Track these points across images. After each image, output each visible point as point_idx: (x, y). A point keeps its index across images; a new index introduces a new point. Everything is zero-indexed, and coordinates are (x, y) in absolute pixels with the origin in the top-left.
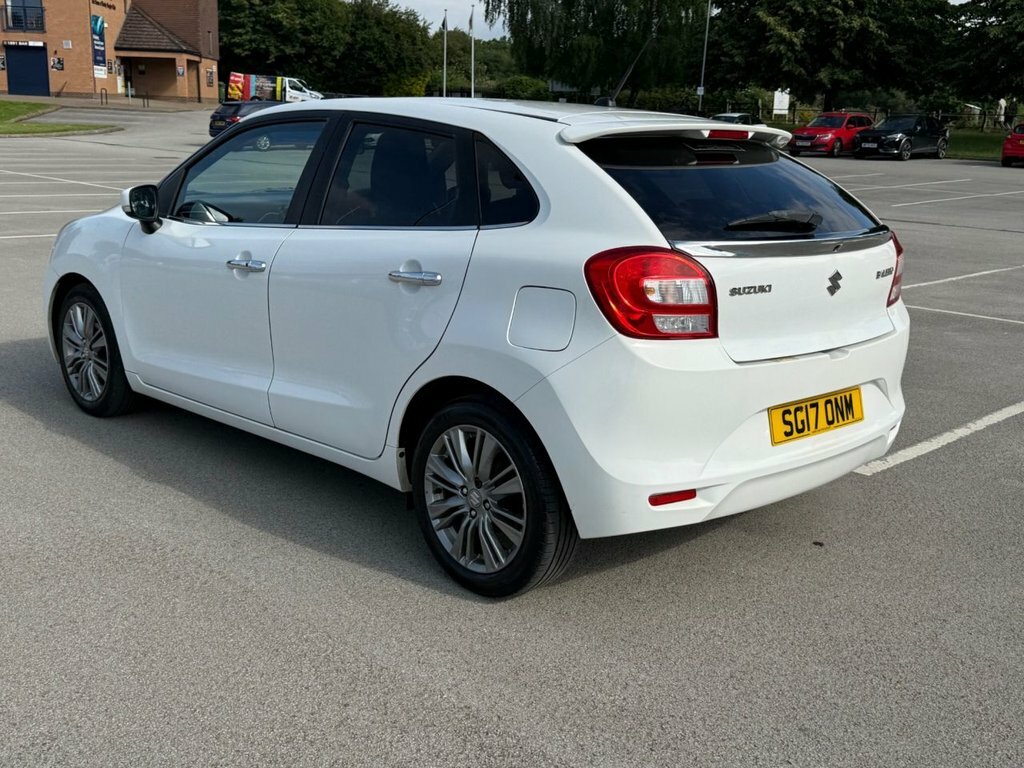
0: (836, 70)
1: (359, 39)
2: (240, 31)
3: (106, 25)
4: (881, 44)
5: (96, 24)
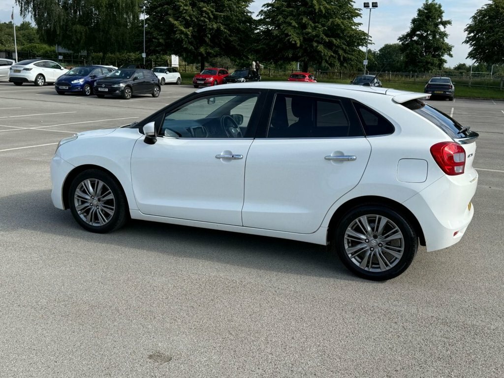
0: (207, 48)
4: (226, 36)
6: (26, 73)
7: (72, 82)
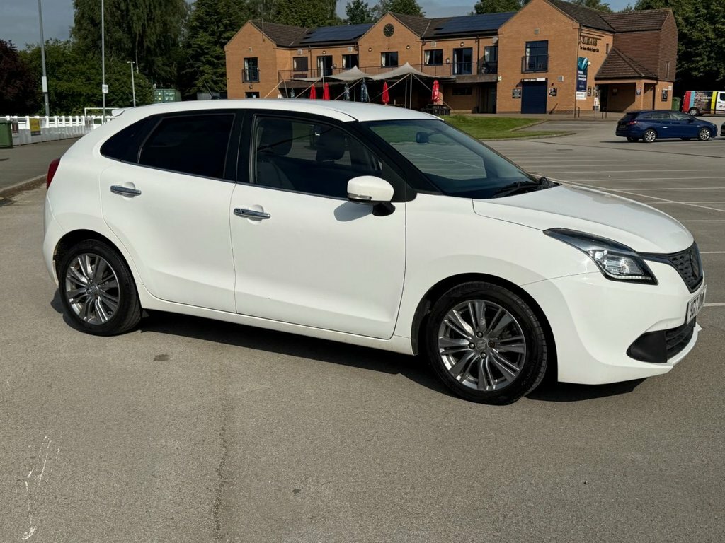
2: (698, 58)
3: (589, 63)
5: (582, 63)
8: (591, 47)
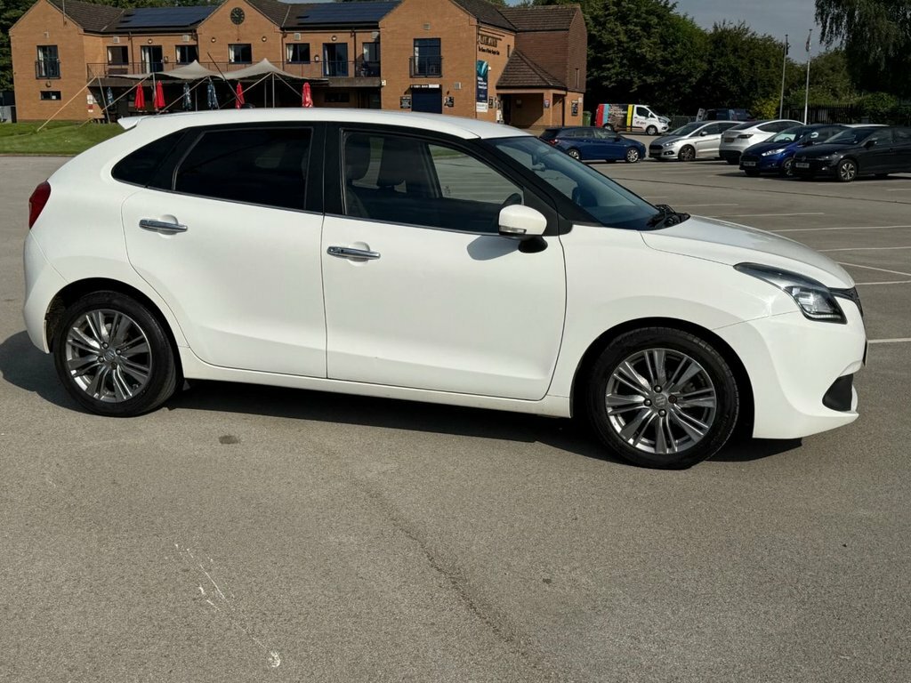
1: (715, 67)
2: (609, 65)
3: (490, 68)
5: (481, 67)
6: (741, 142)
7: (764, 155)
8: (491, 48)
